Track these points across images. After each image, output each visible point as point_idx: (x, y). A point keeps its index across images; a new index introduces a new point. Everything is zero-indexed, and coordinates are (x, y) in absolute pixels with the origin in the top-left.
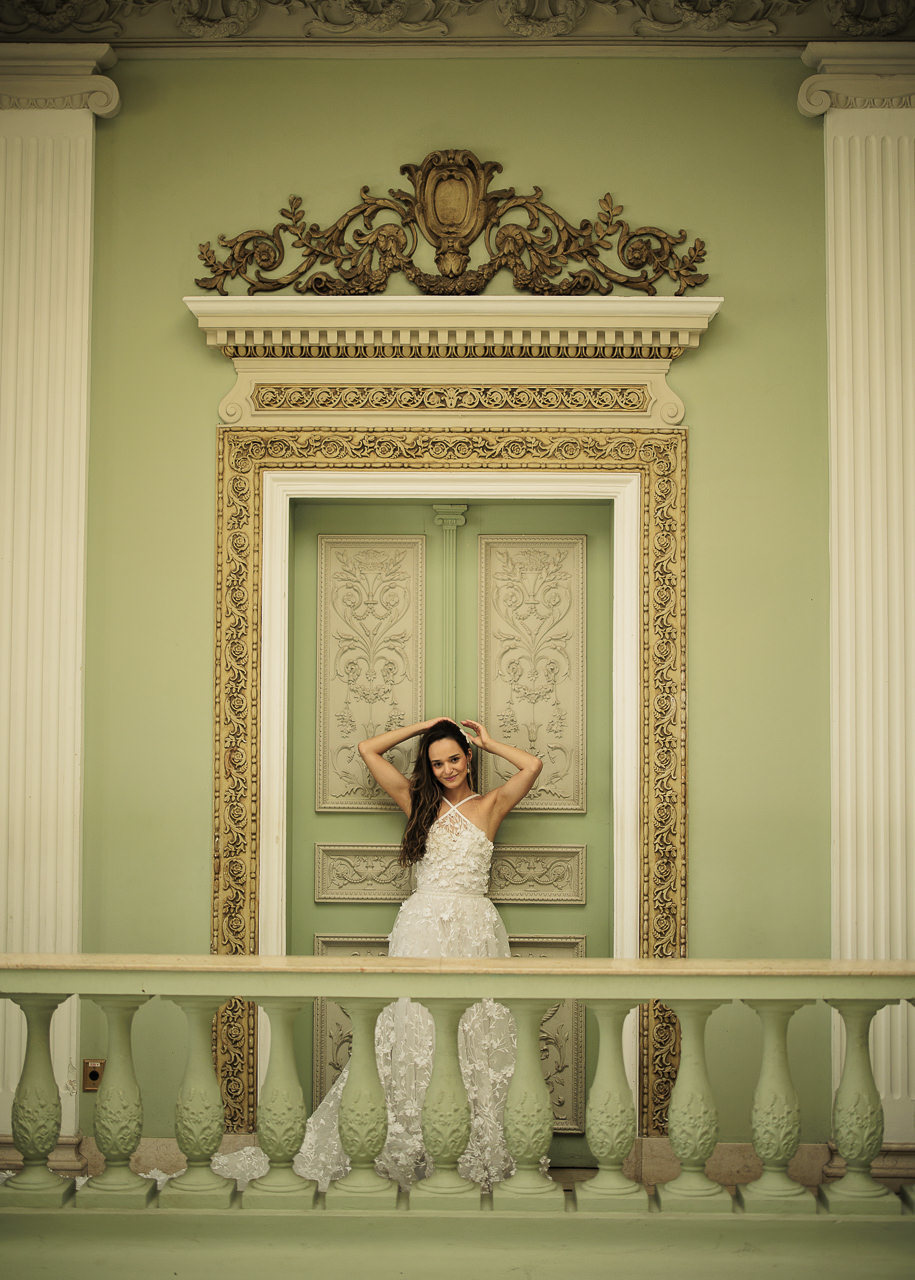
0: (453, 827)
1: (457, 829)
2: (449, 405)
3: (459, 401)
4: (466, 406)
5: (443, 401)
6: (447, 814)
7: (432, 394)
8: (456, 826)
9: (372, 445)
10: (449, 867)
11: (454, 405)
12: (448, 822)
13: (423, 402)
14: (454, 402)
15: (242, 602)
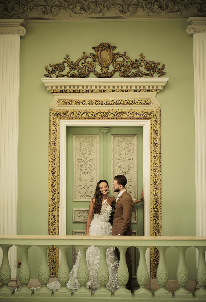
4: (108, 104)
5: (103, 103)
7: (100, 101)
9: (86, 113)
13: (98, 103)
14: (105, 103)
15: (55, 151)
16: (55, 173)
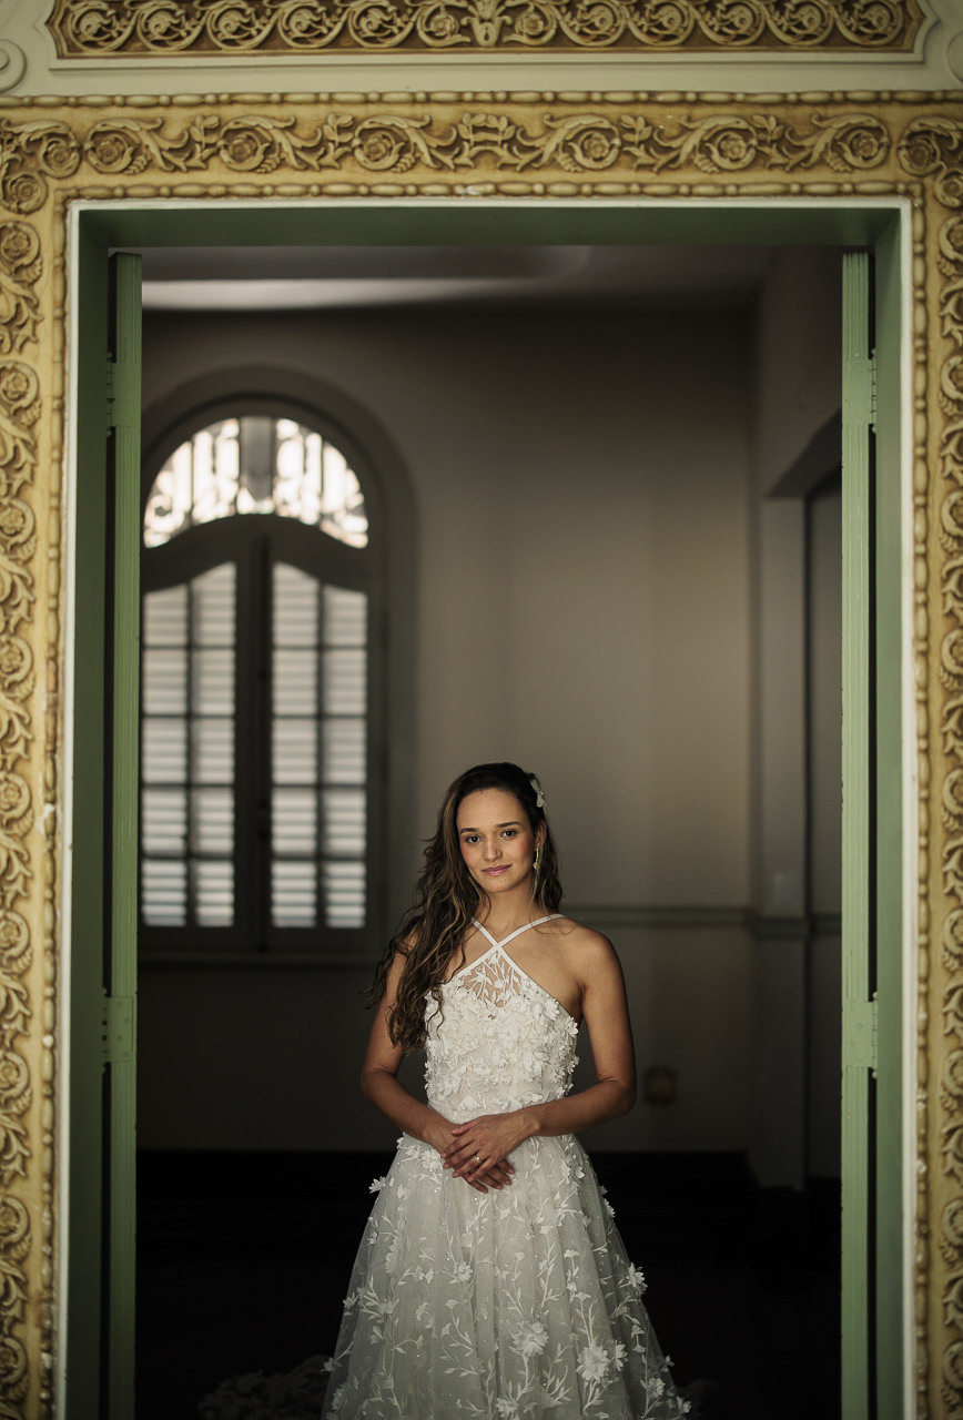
0: (491, 988)
1: (498, 991)
2: (480, 38)
3: (506, 28)
4: (524, 39)
5: (467, 30)
6: (482, 959)
7: (437, 11)
8: (499, 984)
10: (478, 1070)
11: (493, 38)
12: (481, 977)
13: (414, 30)
14: (493, 31)
15: (20, 538)
16: (19, 781)
